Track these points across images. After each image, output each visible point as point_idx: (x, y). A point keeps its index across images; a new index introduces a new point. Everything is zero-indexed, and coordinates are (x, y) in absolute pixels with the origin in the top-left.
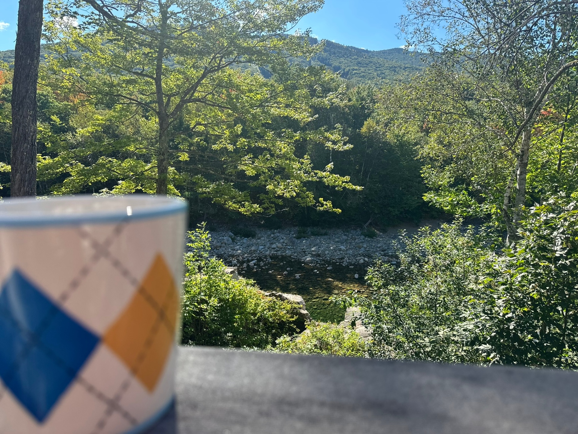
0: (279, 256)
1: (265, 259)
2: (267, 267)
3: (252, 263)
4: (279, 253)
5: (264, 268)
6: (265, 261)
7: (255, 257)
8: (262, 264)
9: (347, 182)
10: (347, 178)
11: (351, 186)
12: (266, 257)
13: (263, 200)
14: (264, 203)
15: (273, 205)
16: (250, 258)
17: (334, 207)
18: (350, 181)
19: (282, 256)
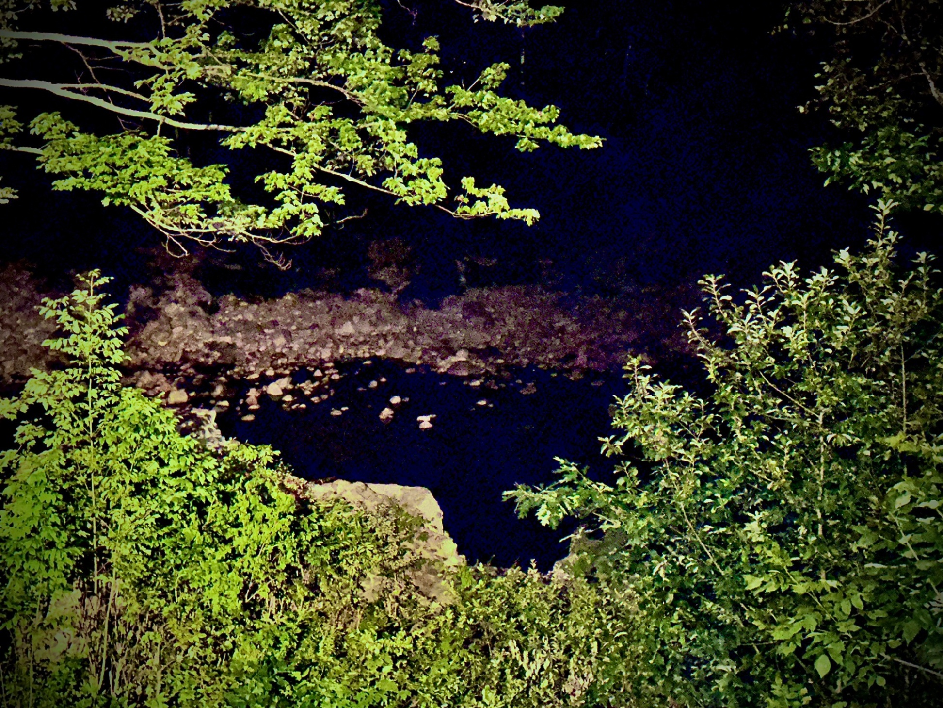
0: (365, 359)
1: (318, 373)
2: (325, 397)
3: (274, 389)
4: (363, 352)
5: (315, 399)
6: (319, 379)
7: (285, 366)
8: (307, 387)
9: (551, 125)
10: (550, 113)
11: (565, 138)
12: (321, 364)
13: (277, 191)
14: (280, 204)
15: (312, 208)
16: (270, 372)
17: (512, 206)
18: (559, 122)
19: (374, 358)
